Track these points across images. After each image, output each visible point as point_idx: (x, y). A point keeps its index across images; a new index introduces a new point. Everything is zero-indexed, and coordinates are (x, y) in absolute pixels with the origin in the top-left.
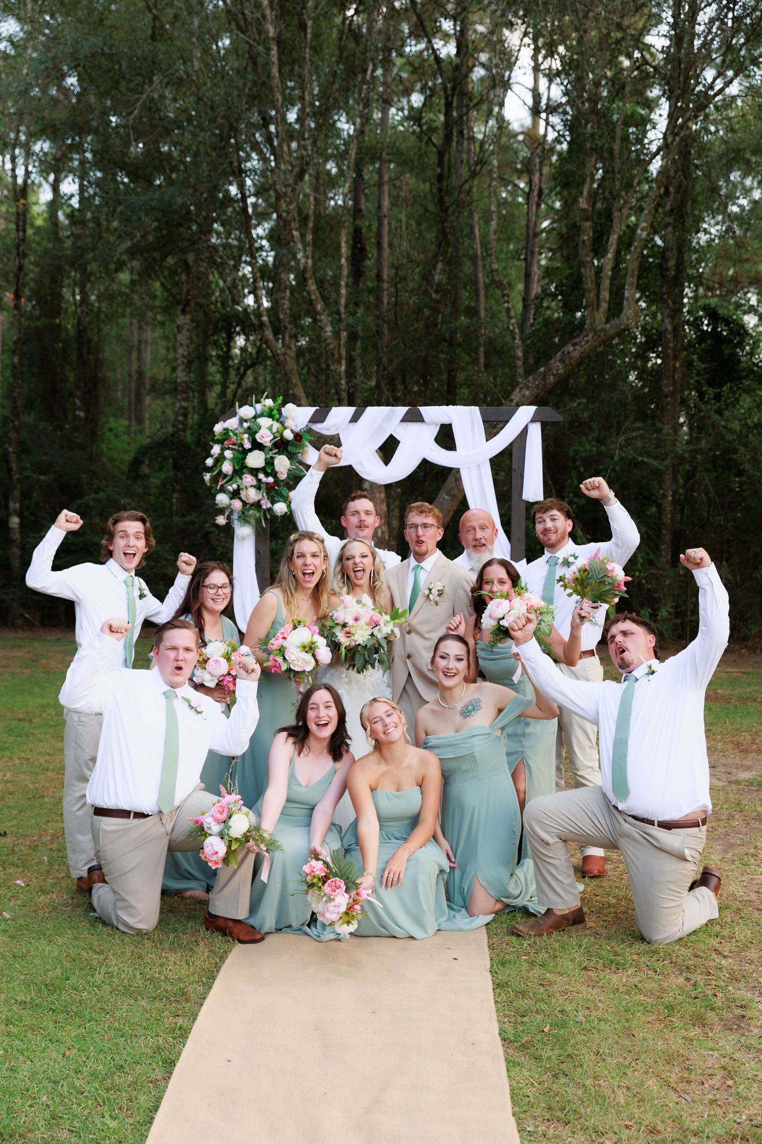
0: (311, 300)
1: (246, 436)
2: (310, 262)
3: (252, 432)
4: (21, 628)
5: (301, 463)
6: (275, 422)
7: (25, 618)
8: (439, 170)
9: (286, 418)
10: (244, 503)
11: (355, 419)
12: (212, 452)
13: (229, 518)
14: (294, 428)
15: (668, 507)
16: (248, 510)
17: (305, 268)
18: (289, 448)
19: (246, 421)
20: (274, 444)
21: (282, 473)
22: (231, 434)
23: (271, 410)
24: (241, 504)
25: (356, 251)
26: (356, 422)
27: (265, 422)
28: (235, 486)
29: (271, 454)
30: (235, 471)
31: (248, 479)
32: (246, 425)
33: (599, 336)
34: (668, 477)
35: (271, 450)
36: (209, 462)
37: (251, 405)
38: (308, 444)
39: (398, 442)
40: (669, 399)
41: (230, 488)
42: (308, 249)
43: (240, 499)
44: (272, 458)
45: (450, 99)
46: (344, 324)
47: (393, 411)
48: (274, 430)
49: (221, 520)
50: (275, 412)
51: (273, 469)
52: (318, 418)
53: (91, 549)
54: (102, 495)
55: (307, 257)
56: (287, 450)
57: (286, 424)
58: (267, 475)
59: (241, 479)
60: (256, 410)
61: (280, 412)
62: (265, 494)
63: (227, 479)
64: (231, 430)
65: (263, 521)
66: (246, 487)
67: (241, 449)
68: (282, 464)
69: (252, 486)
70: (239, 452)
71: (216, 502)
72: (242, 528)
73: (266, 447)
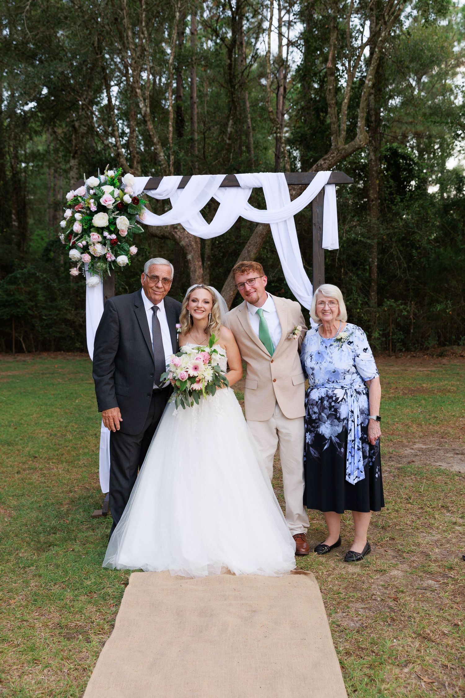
0: (150, 136)
1: (92, 201)
2: (148, 109)
3: (97, 197)
5: (138, 222)
6: (116, 189)
8: (229, 61)
9: (126, 186)
10: (93, 257)
11: (182, 186)
12: (65, 215)
13: (80, 269)
14: (132, 194)
15: (375, 269)
16: (97, 263)
17: (145, 114)
18: (129, 210)
19: (92, 189)
20: (115, 207)
21: (123, 231)
22: (79, 199)
23: (113, 179)
24: (90, 257)
25: (179, 121)
26: (184, 188)
27: (107, 189)
28: (84, 243)
29: (113, 215)
30: (84, 230)
31: (95, 237)
32: (92, 192)
33: (341, 153)
34: (375, 250)
35: (113, 212)
36: (63, 223)
37: (96, 176)
38: (144, 207)
39: (218, 204)
41: (80, 245)
42: (147, 101)
43: (89, 253)
44: (115, 219)
45: (235, 15)
46: (172, 150)
47: (214, 178)
48: (116, 195)
49: (74, 272)
50: (116, 181)
51: (116, 228)
52: (152, 185)
53: (19, 304)
54: (25, 270)
55: (146, 106)
56: (127, 212)
57: (125, 191)
58: (111, 233)
59: (89, 236)
60: (100, 180)
61: (120, 181)
62: (109, 249)
63: (78, 237)
64: (80, 197)
65: (109, 271)
66: (94, 243)
67: (88, 212)
68: (123, 223)
69: (99, 242)
70: (87, 214)
71: (70, 257)
72: (92, 277)
73: (109, 209)
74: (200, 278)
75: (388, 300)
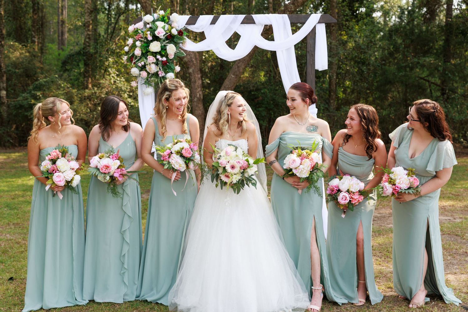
1: (149, 33)
3: (153, 30)
4: (9, 147)
5: (182, 49)
6: (166, 24)
7: (11, 142)
9: (173, 22)
10: (148, 73)
11: (214, 22)
12: (128, 42)
14: (177, 28)
16: (151, 77)
18: (175, 40)
19: (149, 24)
20: (166, 37)
21: (171, 55)
22: (140, 31)
23: (163, 17)
24: (146, 74)
26: (214, 24)
27: (160, 24)
28: (143, 63)
29: (164, 43)
30: (142, 54)
31: (151, 59)
32: (148, 26)
35: (164, 41)
36: (126, 49)
37: (151, 15)
38: (185, 37)
39: (240, 36)
40: (334, 28)
41: (140, 65)
43: (146, 71)
44: (165, 46)
47: (236, 17)
48: (166, 29)
49: (134, 84)
50: (166, 18)
51: (166, 53)
52: (192, 22)
56: (174, 41)
57: (173, 26)
58: (162, 56)
59: (147, 59)
60: (154, 17)
61: (169, 18)
62: (161, 68)
63: (137, 59)
64: (139, 29)
65: (160, 84)
66: (150, 64)
67: (145, 40)
68: (171, 49)
69: (153, 63)
70: (144, 42)
71: (131, 73)
72: (147, 88)
73: (161, 39)
74: (199, 88)
75: (344, 107)
